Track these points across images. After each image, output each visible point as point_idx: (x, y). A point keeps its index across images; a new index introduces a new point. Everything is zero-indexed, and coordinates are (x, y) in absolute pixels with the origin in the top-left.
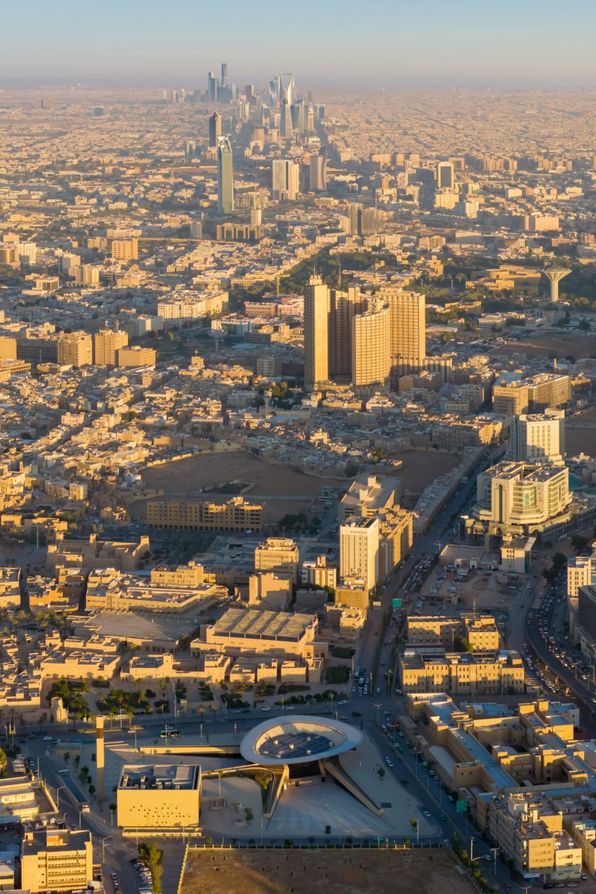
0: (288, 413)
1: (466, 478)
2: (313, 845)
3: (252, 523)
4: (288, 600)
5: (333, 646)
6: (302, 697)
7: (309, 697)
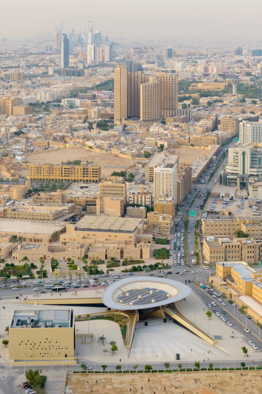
0: (107, 132)
1: (215, 157)
2: (168, 369)
3: (93, 177)
4: (121, 213)
5: (155, 238)
6: (140, 267)
7: (145, 267)
